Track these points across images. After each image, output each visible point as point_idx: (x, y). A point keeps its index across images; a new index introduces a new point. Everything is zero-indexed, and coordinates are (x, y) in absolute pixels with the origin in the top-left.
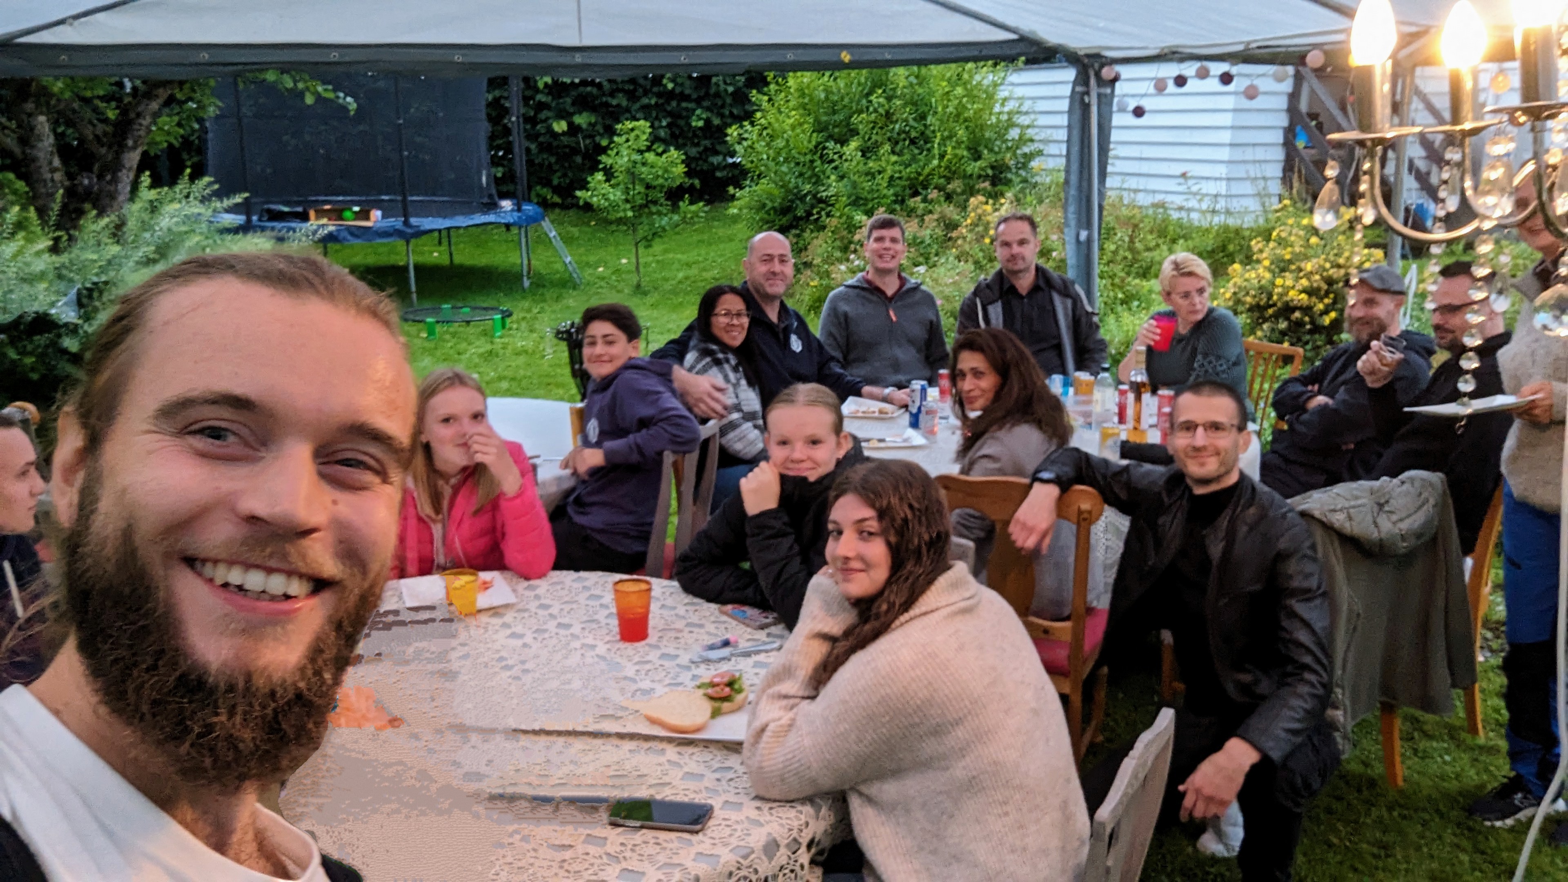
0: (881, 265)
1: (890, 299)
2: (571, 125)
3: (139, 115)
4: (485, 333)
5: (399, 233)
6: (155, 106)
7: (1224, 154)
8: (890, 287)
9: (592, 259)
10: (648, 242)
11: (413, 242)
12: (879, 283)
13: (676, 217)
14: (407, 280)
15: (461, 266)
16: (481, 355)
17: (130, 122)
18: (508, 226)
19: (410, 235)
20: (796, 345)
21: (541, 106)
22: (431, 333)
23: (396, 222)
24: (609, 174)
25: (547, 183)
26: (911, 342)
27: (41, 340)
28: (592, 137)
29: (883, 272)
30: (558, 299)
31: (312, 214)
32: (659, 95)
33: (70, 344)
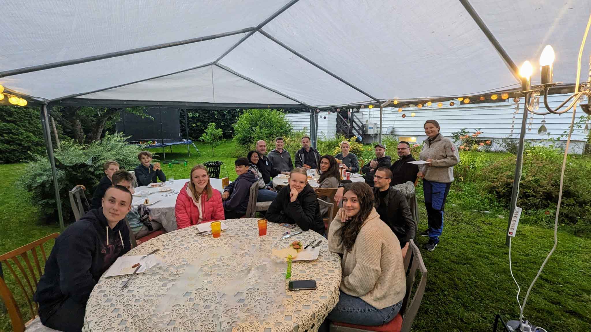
0: (279, 147)
1: (281, 154)
2: (196, 125)
3: (102, 121)
4: (182, 166)
5: (162, 146)
6: (106, 119)
7: (327, 128)
8: (281, 151)
9: (202, 151)
10: (215, 147)
11: (164, 148)
12: (278, 150)
13: (221, 142)
14: (163, 156)
15: (173, 153)
16: (183, 170)
17: (100, 122)
18: (185, 144)
19: (164, 147)
20: (267, 164)
21: (190, 121)
22: (170, 166)
23: (161, 144)
24: (207, 133)
25: (192, 136)
26: (286, 162)
27: (82, 169)
28: (200, 127)
29: (279, 149)
30: (197, 158)
31: (141, 142)
32: (214, 119)
33: (91, 170)
